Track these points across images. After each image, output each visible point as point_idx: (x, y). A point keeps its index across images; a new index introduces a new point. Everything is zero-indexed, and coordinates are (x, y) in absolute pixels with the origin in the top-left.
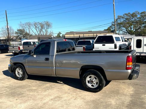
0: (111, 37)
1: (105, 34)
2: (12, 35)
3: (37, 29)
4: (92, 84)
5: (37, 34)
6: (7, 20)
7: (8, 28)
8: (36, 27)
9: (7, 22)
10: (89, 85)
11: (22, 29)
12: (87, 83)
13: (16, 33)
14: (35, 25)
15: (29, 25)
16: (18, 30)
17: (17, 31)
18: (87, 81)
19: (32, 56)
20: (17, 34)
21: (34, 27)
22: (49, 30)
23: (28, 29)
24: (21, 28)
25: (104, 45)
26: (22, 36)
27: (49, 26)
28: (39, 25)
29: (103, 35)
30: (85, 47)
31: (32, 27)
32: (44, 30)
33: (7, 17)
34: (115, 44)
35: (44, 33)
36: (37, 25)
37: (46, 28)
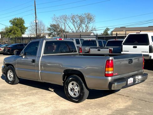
0: (146, 36)
1: (138, 32)
2: (42, 33)
3: (75, 25)
4: (74, 93)
5: (75, 31)
6: (35, 13)
7: (36, 23)
8: (74, 21)
9: (36, 16)
10: (72, 94)
11: (56, 24)
12: (69, 91)
13: (49, 29)
14: (73, 18)
15: (65, 18)
16: (51, 26)
17: (49, 27)
18: (69, 89)
19: (22, 56)
20: (50, 31)
21: (72, 21)
22: (91, 26)
23: (63, 24)
24: (54, 23)
25: (136, 47)
26: (56, 33)
27: (90, 19)
28: (78, 19)
29: (135, 33)
30: (112, 49)
31: (68, 21)
32: (83, 26)
33: (35, 8)
34: (150, 46)
35: (83, 29)
36: (75, 19)
37: (86, 23)
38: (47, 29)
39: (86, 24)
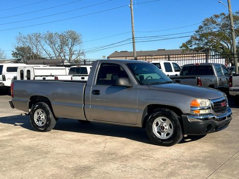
13: (15, 54)
16: (17, 49)
17: (15, 51)
20: (17, 57)
21: (48, 42)
38: (12, 54)
39: (70, 46)
